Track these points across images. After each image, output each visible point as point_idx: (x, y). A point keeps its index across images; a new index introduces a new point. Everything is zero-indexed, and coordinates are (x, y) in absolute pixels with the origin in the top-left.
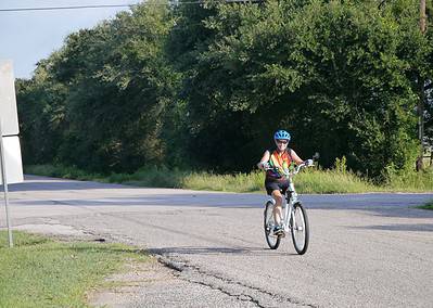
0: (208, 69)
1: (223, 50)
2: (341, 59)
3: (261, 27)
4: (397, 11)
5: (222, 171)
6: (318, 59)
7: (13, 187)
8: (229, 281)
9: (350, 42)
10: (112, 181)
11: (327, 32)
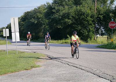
0: (53, 19)
1: (56, 16)
2: (79, 18)
3: (64, 11)
4: (90, 9)
5: (55, 40)
6: (75, 18)
7: (18, 42)
8: (62, 60)
9: (81, 15)
10: (33, 41)
11: (77, 13)
